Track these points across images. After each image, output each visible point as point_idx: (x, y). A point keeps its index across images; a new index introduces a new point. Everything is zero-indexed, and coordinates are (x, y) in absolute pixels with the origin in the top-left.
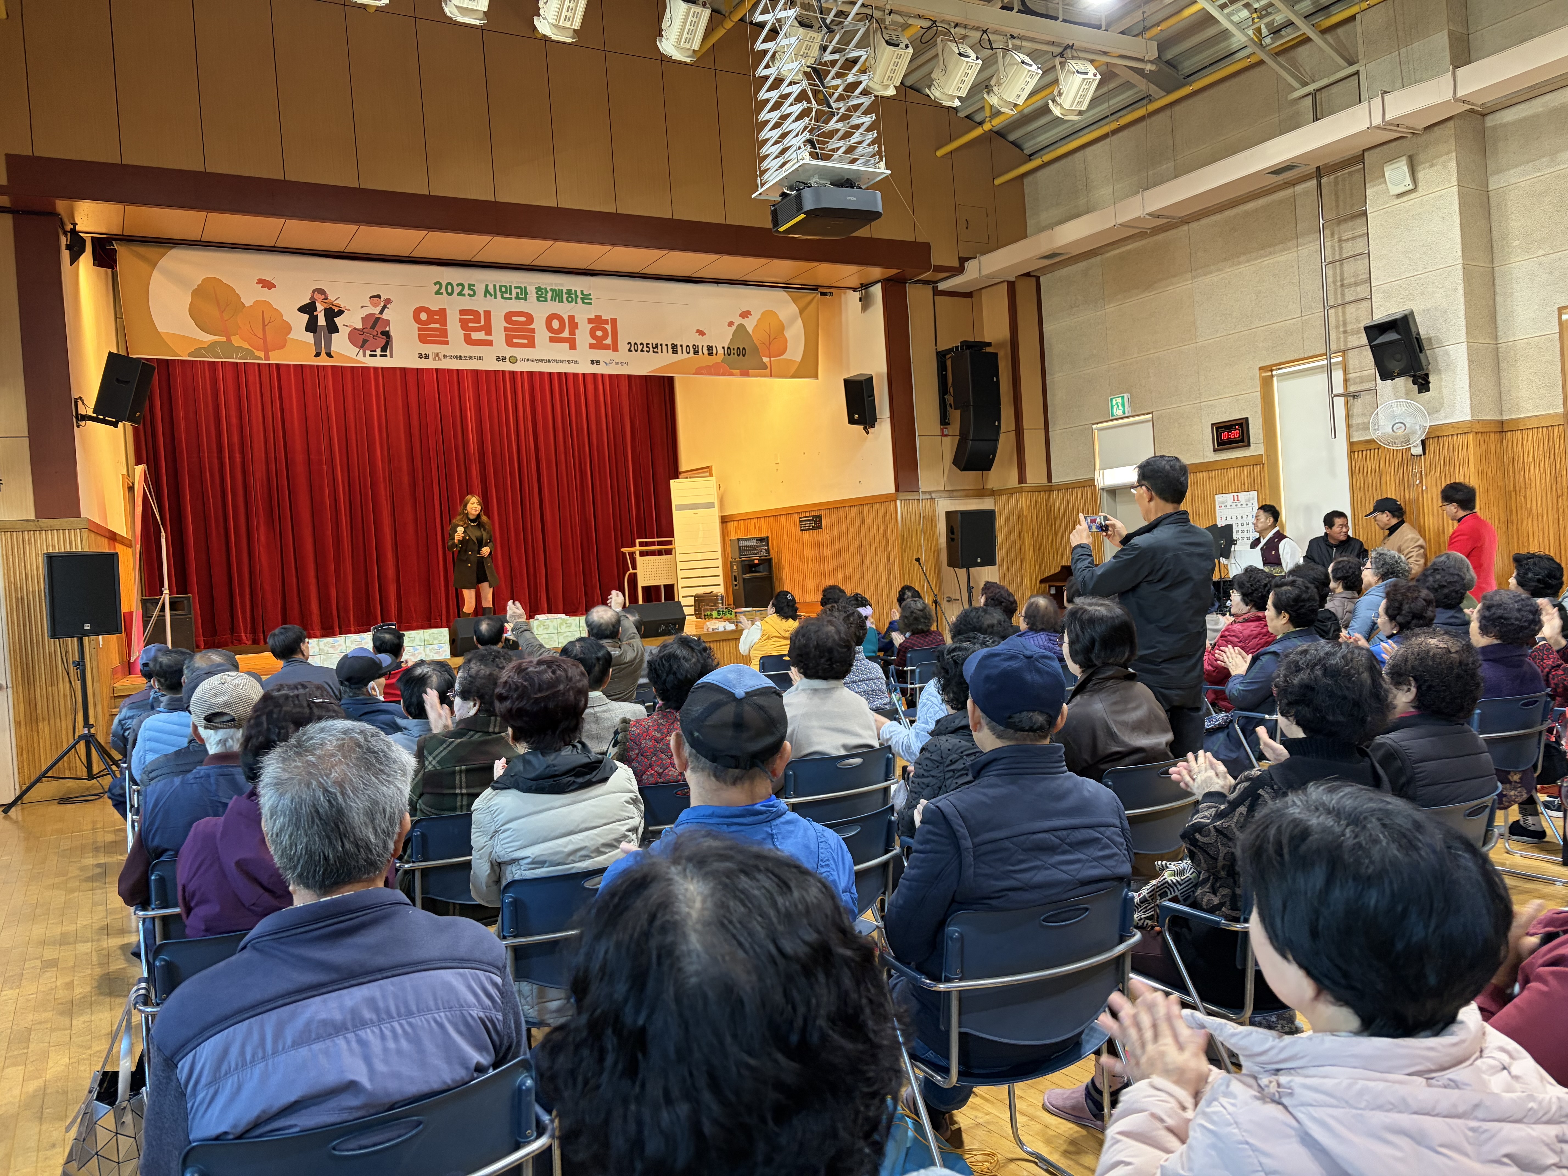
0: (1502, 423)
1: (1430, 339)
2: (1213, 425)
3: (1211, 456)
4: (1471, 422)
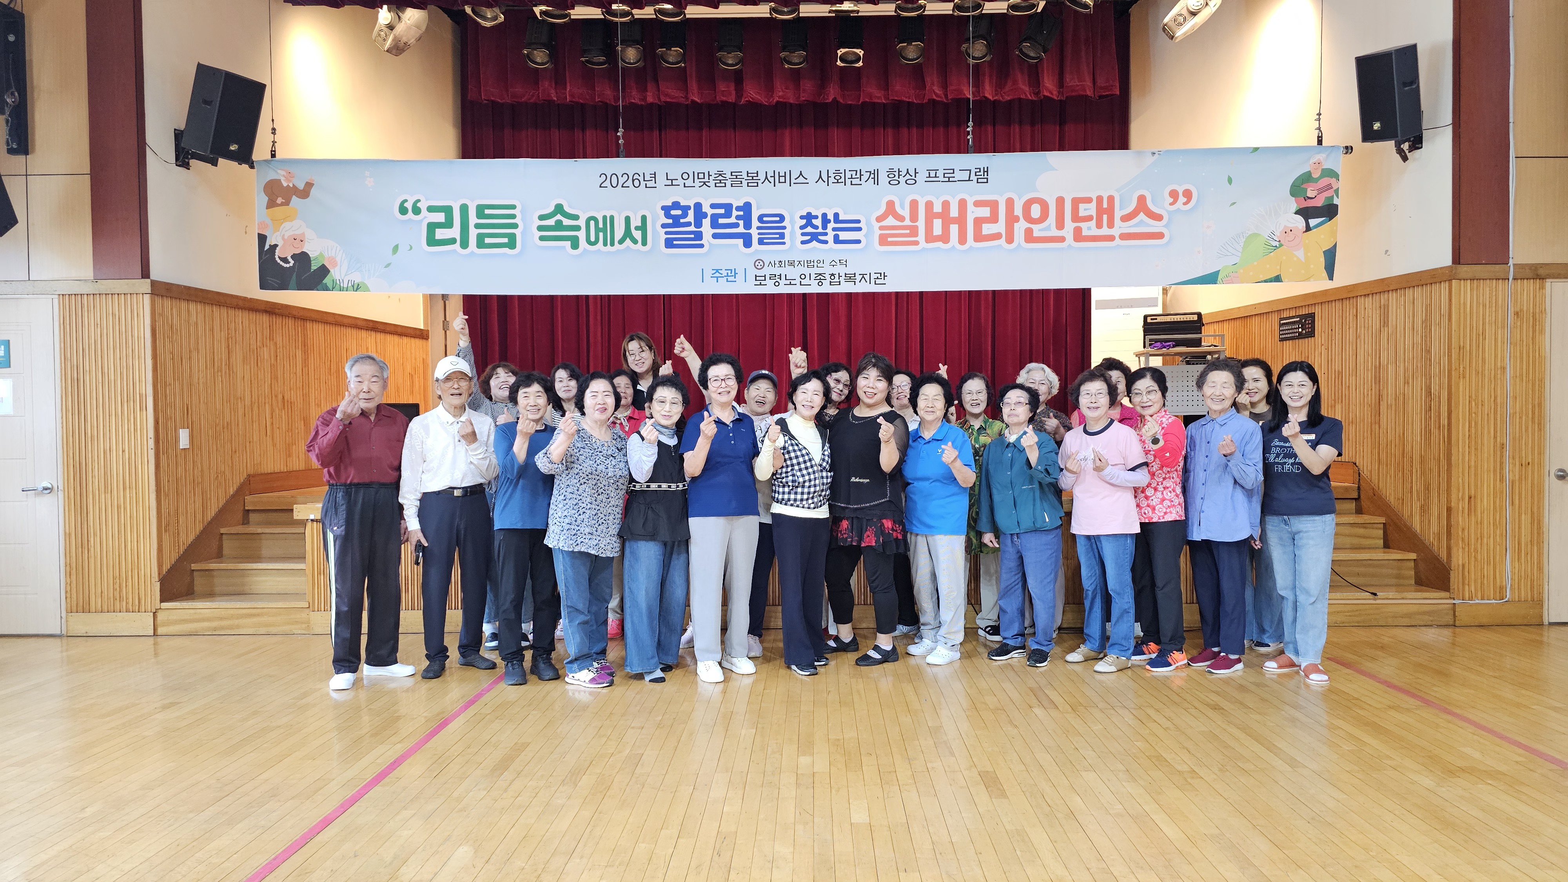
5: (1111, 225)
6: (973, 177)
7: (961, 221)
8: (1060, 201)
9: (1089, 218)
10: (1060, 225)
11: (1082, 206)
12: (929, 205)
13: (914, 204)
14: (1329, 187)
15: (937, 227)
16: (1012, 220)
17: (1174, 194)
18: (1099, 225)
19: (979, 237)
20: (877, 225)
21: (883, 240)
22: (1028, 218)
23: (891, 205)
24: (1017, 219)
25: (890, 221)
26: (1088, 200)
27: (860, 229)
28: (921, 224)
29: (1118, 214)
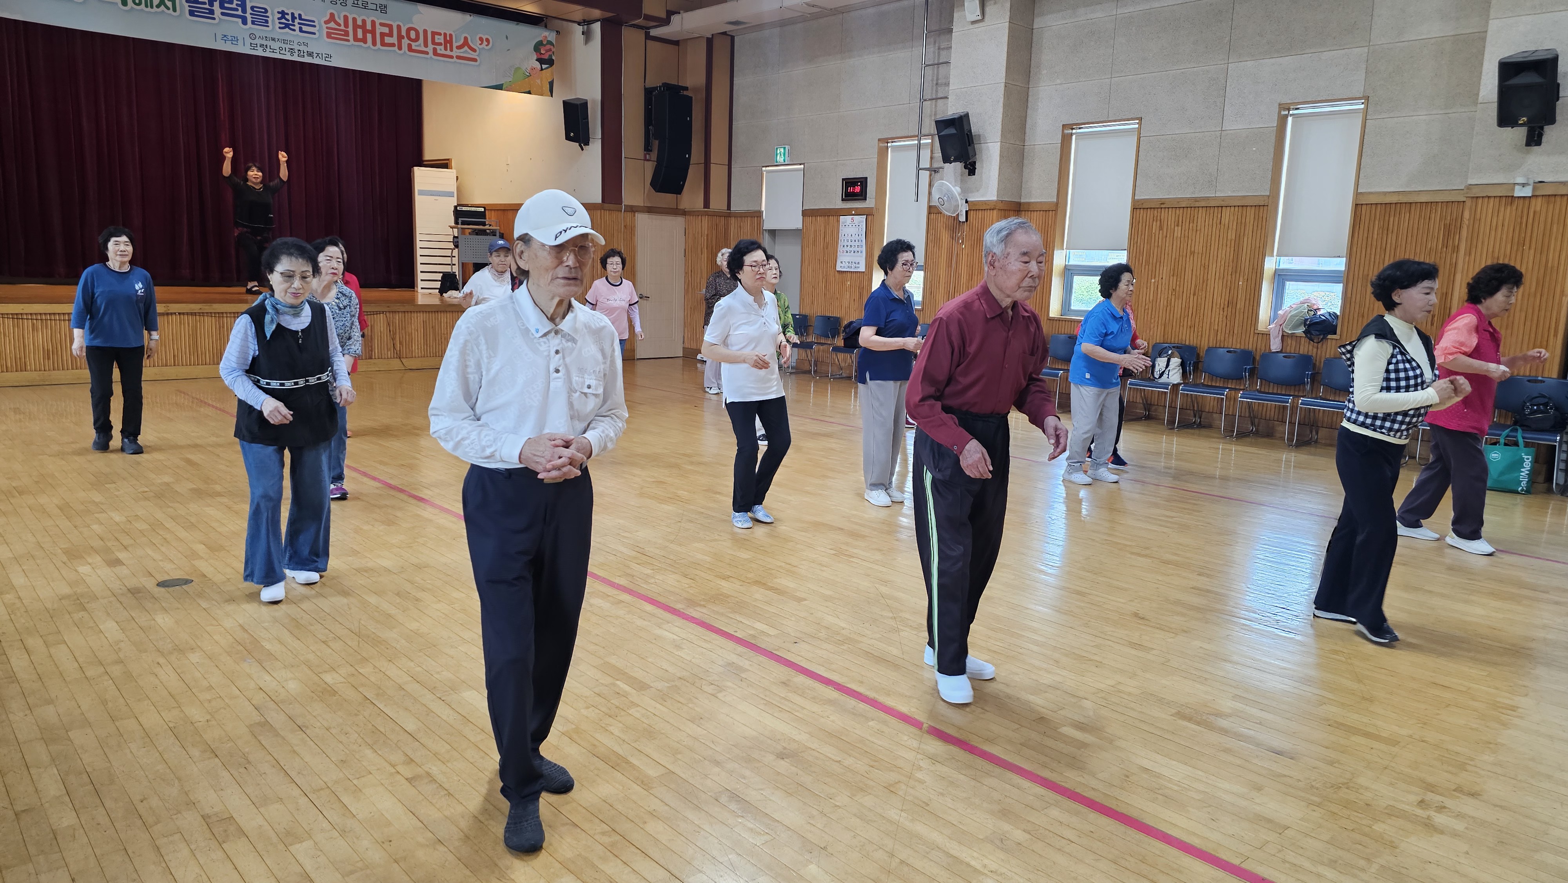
0: (1019, 204)
1: (979, 136)
2: (843, 180)
3: (839, 204)
4: (996, 202)
5: (451, 50)
6: (378, 9)
7: (373, 32)
8: (425, 31)
9: (440, 44)
10: (426, 45)
11: (437, 37)
12: (354, 20)
13: (346, 18)
14: (550, 50)
15: (360, 34)
16: (400, 38)
17: (481, 39)
18: (446, 49)
19: (383, 44)
20: (325, 26)
21: (329, 35)
22: (409, 38)
23: (332, 15)
24: (403, 38)
25: (332, 25)
26: (440, 34)
27: (315, 26)
28: (350, 29)
29: (455, 45)
